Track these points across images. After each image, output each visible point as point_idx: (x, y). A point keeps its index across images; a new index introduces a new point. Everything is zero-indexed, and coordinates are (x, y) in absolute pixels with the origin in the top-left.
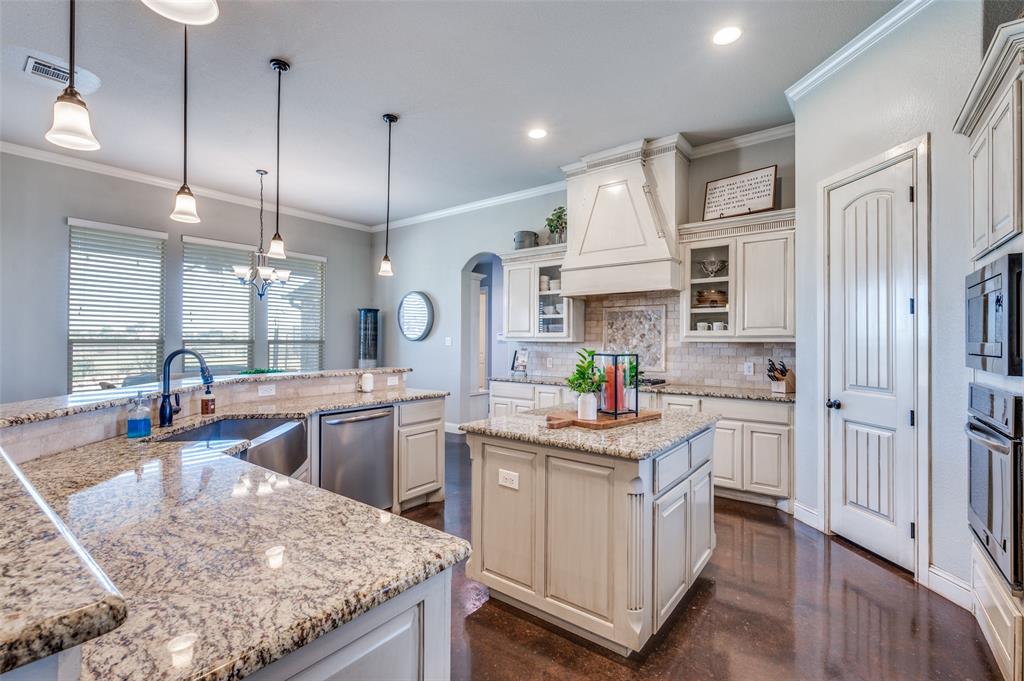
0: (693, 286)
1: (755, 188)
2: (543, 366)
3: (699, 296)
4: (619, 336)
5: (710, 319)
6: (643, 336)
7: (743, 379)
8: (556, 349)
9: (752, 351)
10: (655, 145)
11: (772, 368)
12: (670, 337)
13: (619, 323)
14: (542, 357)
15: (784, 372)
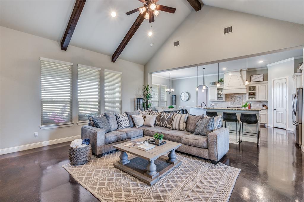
0: (249, 92)
1: (260, 77)
2: (217, 106)
3: (250, 94)
4: (233, 100)
5: (252, 98)
6: (238, 100)
7: (257, 107)
8: (219, 103)
9: (259, 102)
10: (242, 70)
11: (263, 105)
12: (243, 100)
13: (233, 98)
14: (216, 104)
15: (265, 106)
